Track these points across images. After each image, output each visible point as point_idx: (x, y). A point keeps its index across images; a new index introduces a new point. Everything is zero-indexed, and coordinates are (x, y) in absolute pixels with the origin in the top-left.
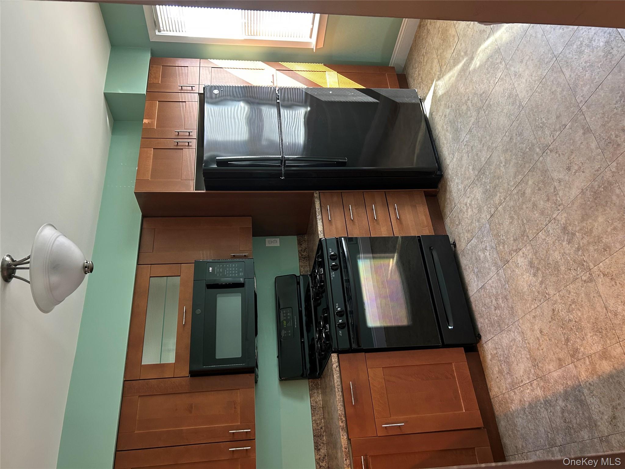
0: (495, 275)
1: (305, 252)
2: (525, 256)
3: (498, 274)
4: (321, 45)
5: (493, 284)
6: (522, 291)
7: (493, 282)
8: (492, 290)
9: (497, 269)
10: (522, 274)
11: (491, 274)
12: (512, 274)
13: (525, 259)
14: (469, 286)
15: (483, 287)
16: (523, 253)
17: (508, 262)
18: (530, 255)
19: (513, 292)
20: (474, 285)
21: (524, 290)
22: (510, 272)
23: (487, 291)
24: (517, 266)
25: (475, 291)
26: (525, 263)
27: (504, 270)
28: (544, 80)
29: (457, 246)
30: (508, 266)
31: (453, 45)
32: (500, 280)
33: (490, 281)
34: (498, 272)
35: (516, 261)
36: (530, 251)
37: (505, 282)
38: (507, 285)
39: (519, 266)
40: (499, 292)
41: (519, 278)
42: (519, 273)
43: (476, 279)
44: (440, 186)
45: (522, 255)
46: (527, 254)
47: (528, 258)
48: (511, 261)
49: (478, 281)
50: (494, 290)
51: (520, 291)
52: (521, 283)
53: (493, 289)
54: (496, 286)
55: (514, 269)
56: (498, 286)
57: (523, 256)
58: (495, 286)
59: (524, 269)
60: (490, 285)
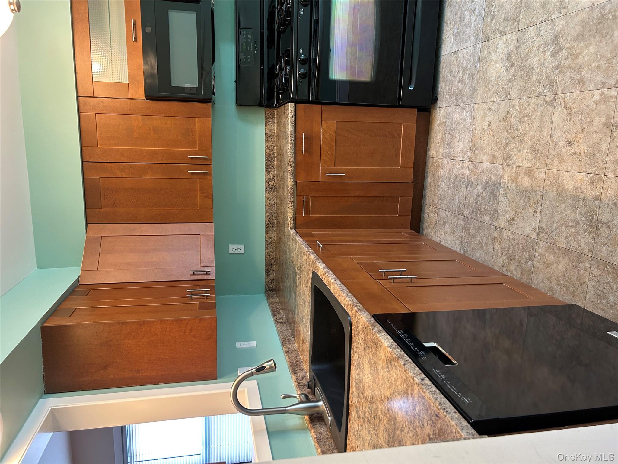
0: (472, 47)
2: (506, 43)
3: (475, 48)
5: (466, 55)
6: (489, 78)
7: (467, 53)
8: (463, 61)
9: (476, 42)
10: (496, 62)
11: (468, 44)
12: (487, 56)
13: (506, 47)
14: (443, 43)
15: (456, 52)
16: (507, 40)
17: (489, 40)
18: (512, 46)
19: (481, 74)
20: (449, 45)
21: (491, 79)
22: (486, 52)
23: (459, 59)
24: (495, 50)
25: (448, 52)
26: (504, 52)
27: (482, 47)
30: (487, 45)
32: (474, 55)
33: (465, 51)
34: (476, 45)
35: (496, 44)
36: (513, 42)
37: (478, 60)
38: (478, 64)
39: (498, 51)
40: (469, 67)
41: (492, 64)
42: (494, 58)
43: (452, 41)
45: (505, 41)
46: (510, 43)
47: (508, 48)
48: (492, 41)
49: (454, 43)
50: (465, 62)
51: (488, 78)
52: (492, 70)
53: (465, 61)
54: (468, 58)
55: (491, 52)
56: (470, 60)
57: (505, 43)
58: (467, 58)
59: (500, 58)
60: (464, 55)
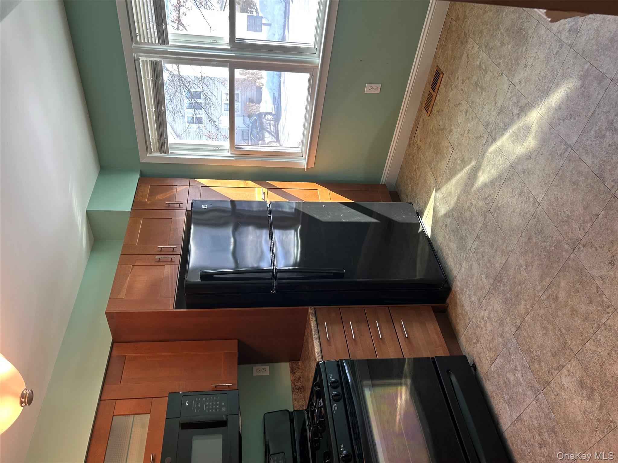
0: (534, 402)
1: (299, 382)
2: (570, 374)
3: (537, 400)
4: (312, 165)
5: (532, 413)
6: (575, 420)
7: (532, 411)
8: (532, 422)
9: (536, 393)
10: (572, 399)
11: (528, 401)
12: (557, 399)
13: (572, 378)
14: (500, 418)
15: (519, 418)
16: (568, 371)
17: (549, 383)
18: (578, 373)
19: (562, 421)
20: (507, 416)
21: (577, 419)
22: (553, 397)
23: (526, 423)
24: (562, 388)
25: (509, 424)
26: (573, 383)
27: (545, 394)
28: (561, 172)
29: (479, 368)
30: (550, 389)
31: (448, 156)
32: (541, 408)
33: (528, 410)
34: (537, 397)
35: (559, 382)
36: (577, 368)
37: (548, 410)
38: (552, 414)
39: (566, 388)
40: (543, 424)
41: (567, 403)
42: (566, 397)
43: (508, 409)
44: (448, 301)
45: (566, 373)
46: (574, 371)
47: (576, 377)
48: (552, 382)
49: (511, 410)
50: (535, 422)
51: (573, 421)
52: (572, 409)
53: (534, 420)
54: (537, 415)
55: (559, 392)
56: (539, 415)
57: (569, 375)
58: (535, 416)
59: (573, 391)
60: (529, 415)
